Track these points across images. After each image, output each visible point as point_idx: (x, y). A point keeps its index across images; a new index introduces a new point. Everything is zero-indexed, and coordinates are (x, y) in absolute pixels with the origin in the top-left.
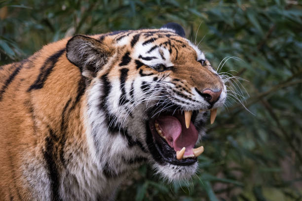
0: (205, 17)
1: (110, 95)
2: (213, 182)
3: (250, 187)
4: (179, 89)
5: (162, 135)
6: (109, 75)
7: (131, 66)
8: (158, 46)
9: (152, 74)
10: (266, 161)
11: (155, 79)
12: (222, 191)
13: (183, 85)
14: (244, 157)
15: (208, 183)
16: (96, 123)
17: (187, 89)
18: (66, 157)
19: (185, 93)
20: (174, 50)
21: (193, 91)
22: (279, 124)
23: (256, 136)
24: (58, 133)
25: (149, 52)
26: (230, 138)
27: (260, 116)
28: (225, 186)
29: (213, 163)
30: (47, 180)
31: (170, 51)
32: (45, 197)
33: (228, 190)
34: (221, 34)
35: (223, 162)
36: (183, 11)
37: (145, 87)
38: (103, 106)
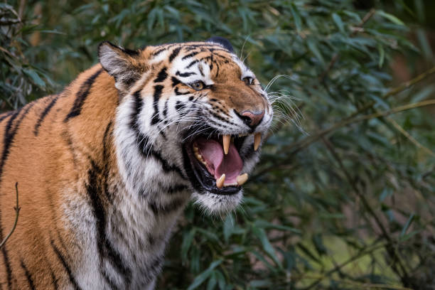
0: (261, 45)
1: (142, 113)
2: (268, 230)
3: (309, 235)
4: (216, 110)
5: (202, 160)
6: (142, 91)
7: (167, 83)
8: (198, 61)
9: (188, 93)
10: (326, 206)
11: (191, 99)
12: (277, 239)
13: (221, 106)
14: (303, 202)
15: (262, 231)
16: (125, 144)
17: (225, 110)
18: (111, 191)
19: (222, 115)
20: (215, 67)
21: (232, 113)
22: (342, 166)
23: (316, 178)
24: (101, 164)
25: (188, 67)
26: (287, 180)
27: (320, 156)
28: (281, 234)
29: (267, 208)
30: (92, 219)
31: (211, 67)
32: (91, 238)
33: (285, 238)
34: (277, 64)
35: (278, 207)
36: (235, 38)
37: (179, 106)
38: (134, 125)
